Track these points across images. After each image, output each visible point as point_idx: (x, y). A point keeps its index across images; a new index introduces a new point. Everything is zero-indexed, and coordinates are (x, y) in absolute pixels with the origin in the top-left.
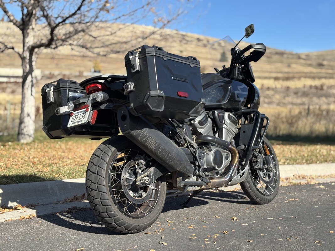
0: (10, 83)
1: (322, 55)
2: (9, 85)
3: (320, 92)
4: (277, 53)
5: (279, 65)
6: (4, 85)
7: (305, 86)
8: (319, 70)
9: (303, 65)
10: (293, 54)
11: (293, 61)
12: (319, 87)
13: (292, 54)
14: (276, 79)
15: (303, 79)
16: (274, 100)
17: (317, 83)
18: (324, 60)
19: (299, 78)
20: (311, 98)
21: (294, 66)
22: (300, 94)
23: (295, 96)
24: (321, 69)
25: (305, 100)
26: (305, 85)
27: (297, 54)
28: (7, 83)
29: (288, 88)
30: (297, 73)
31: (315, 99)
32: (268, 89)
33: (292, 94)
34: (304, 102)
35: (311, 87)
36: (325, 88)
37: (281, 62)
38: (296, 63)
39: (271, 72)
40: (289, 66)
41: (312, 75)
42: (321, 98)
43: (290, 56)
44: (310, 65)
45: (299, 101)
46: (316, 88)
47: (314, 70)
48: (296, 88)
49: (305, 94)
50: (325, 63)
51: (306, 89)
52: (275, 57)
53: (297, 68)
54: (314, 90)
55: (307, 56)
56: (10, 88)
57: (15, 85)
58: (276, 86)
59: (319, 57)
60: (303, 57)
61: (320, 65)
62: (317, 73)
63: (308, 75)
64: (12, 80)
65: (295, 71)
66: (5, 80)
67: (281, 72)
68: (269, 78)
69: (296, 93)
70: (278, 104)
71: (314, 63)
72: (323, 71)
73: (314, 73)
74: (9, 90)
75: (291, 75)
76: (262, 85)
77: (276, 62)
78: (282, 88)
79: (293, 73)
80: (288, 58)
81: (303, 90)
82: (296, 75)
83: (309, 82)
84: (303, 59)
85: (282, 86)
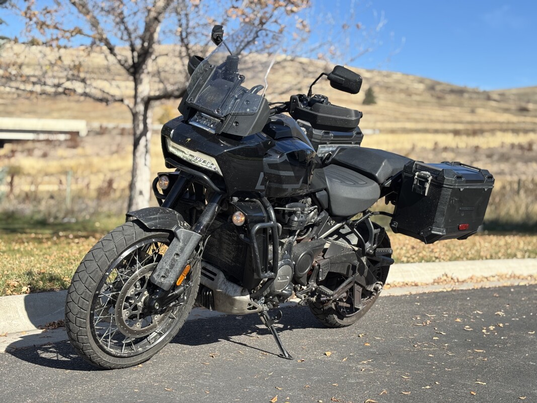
0: (39, 141)
1: (525, 94)
2: (38, 145)
3: (527, 154)
4: (453, 92)
5: (456, 110)
6: (29, 145)
7: (503, 145)
8: (522, 119)
9: (495, 110)
10: (478, 93)
11: (478, 103)
12: (526, 146)
14: (456, 133)
15: (499, 134)
17: (522, 139)
18: (528, 102)
19: (493, 131)
20: (514, 164)
21: (480, 111)
22: (495, 157)
23: (488, 160)
24: (525, 116)
25: (504, 166)
26: (503, 143)
27: (484, 92)
28: (33, 141)
29: (476, 148)
30: (487, 123)
31: (520, 166)
32: (446, 149)
33: (483, 157)
34: (503, 170)
35: (513, 146)
36: (535, 147)
37: (460, 105)
38: (484, 107)
39: (444, 122)
40: (473, 112)
41: (511, 126)
42: (529, 164)
43: (474, 96)
44: (506, 110)
45: (495, 168)
46: (521, 147)
47: (514, 119)
48: (489, 149)
49: (504, 158)
50: (531, 106)
51: (505, 150)
52: (450, 98)
53: (486, 114)
54: (518, 152)
55: (502, 95)
56: (39, 149)
57: (46, 144)
58: (457, 144)
59: (522, 96)
60: (496, 97)
61: (523, 110)
62: (519, 123)
63: (505, 126)
64: (42, 137)
65: (483, 119)
66: (30, 136)
67: (461, 122)
68: (444, 132)
69: (490, 156)
71: (513, 107)
72: (528, 119)
73: (513, 123)
74: (38, 153)
75: (477, 127)
76: (436, 144)
77: (451, 105)
78: (466, 147)
79: (480, 123)
80: (471, 98)
81: (501, 150)
82: (486, 127)
83: (510, 139)
84: (495, 100)
85: (466, 145)
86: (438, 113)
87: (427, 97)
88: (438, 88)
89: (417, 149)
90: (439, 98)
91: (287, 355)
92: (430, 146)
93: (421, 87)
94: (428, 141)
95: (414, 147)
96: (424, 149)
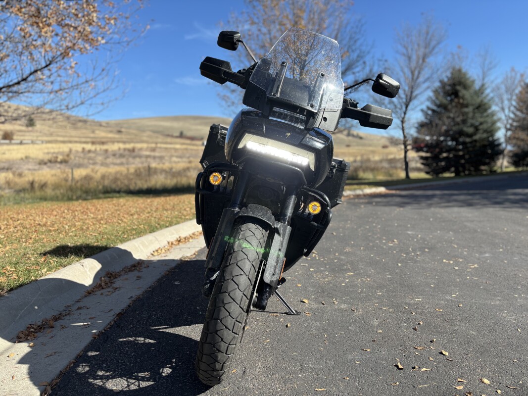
3: (133, 154)
4: (80, 121)
5: (84, 131)
7: (119, 149)
8: (122, 136)
9: (105, 131)
11: (96, 128)
12: (131, 150)
13: (93, 121)
14: (93, 143)
16: (98, 161)
17: (129, 146)
18: (121, 127)
20: (128, 159)
21: (97, 132)
22: (117, 156)
25: (124, 160)
27: (98, 122)
29: (106, 151)
31: (131, 160)
33: (111, 156)
35: (125, 149)
36: (136, 150)
37: (86, 128)
38: (99, 130)
40: (93, 132)
44: (111, 132)
45: (118, 161)
46: (129, 150)
48: (113, 151)
49: (122, 156)
50: (123, 130)
51: (121, 152)
52: (80, 124)
53: (101, 134)
54: (127, 153)
55: (107, 123)
58: (95, 149)
59: (117, 125)
60: (104, 124)
61: (119, 132)
63: (113, 140)
67: (91, 138)
68: (87, 143)
69: (114, 155)
70: (102, 164)
71: (114, 130)
72: (125, 136)
73: (118, 138)
77: (81, 128)
79: (101, 138)
80: (91, 125)
81: (119, 152)
82: (103, 140)
83: (122, 146)
84: (104, 126)
85: (101, 150)
86: (74, 133)
87: (66, 123)
88: (72, 119)
89: (73, 151)
90: (74, 124)
91: (294, 312)
92: (80, 149)
94: (78, 147)
95: (71, 151)
96: (77, 152)
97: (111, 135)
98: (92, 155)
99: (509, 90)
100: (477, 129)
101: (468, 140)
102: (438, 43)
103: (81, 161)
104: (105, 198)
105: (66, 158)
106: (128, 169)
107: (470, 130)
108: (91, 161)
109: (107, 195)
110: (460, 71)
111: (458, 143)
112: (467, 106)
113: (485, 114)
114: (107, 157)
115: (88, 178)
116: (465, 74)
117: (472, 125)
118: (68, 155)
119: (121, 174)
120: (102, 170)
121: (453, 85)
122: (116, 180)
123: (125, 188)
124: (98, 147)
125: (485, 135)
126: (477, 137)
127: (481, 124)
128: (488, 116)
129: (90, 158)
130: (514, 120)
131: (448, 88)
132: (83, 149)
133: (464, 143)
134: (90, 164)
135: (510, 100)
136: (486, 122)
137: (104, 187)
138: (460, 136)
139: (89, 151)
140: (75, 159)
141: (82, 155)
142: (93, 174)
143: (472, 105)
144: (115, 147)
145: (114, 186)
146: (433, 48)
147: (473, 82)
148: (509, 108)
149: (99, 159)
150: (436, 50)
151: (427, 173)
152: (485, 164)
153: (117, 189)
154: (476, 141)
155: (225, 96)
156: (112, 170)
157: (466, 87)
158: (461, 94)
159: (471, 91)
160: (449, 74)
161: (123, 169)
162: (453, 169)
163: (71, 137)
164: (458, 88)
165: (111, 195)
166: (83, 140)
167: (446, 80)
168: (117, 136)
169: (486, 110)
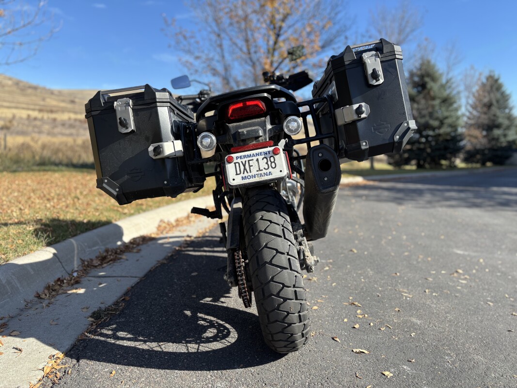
3: (84, 125)
4: (30, 87)
5: (34, 98)
7: (70, 119)
9: (56, 100)
10: (46, 90)
11: (47, 95)
13: (44, 89)
14: (40, 111)
16: (43, 130)
17: (81, 117)
18: (75, 97)
20: (78, 130)
21: (48, 100)
22: (67, 126)
23: (63, 127)
25: (73, 131)
27: (49, 90)
29: (55, 120)
30: (54, 107)
31: (82, 131)
33: (60, 126)
35: (76, 120)
37: (36, 96)
38: (50, 98)
40: (44, 99)
44: (63, 101)
45: (68, 131)
46: (81, 121)
48: (62, 120)
49: (71, 126)
50: (77, 100)
51: (71, 122)
52: (30, 91)
53: (52, 102)
54: (78, 123)
55: (60, 92)
59: (71, 94)
60: (56, 93)
61: (73, 102)
68: (34, 110)
69: (63, 125)
70: (49, 134)
80: (42, 92)
82: (54, 109)
84: (56, 95)
85: (48, 118)
86: (22, 99)
87: (14, 89)
88: (21, 84)
89: (17, 118)
90: (23, 90)
92: (25, 116)
93: (10, 83)
94: (23, 114)
95: (14, 117)
96: (21, 118)
97: (62, 105)
98: (38, 123)
99: (468, 88)
100: (442, 123)
101: (431, 133)
102: (413, 31)
103: (25, 128)
104: (39, 171)
105: (8, 124)
106: (75, 141)
107: (435, 123)
108: (36, 130)
109: (43, 168)
110: (429, 62)
111: (422, 136)
112: (433, 99)
113: (451, 108)
114: (55, 127)
115: (24, 147)
116: (434, 66)
117: (437, 119)
118: (11, 121)
119: (66, 145)
120: (44, 139)
121: (422, 77)
122: (57, 151)
123: (65, 161)
124: (46, 116)
125: (449, 130)
126: (442, 131)
127: (446, 118)
128: (452, 111)
129: (35, 126)
130: (469, 118)
131: (416, 79)
132: (29, 116)
133: (427, 137)
134: (35, 132)
135: (468, 97)
136: (450, 116)
137: (41, 158)
138: (425, 130)
139: (35, 119)
140: (18, 125)
141: (26, 122)
142: (32, 144)
143: (439, 98)
144: (65, 116)
145: (54, 158)
146: (407, 36)
147: (441, 75)
148: (466, 106)
149: (46, 127)
150: (410, 37)
151: (390, 164)
152: (445, 159)
153: (57, 161)
154: (439, 135)
155: (187, 62)
156: (57, 140)
157: (434, 79)
158: (428, 86)
159: (439, 84)
160: (417, 64)
161: (70, 140)
162: (414, 162)
163: (19, 103)
164: (427, 79)
165: (47, 168)
166: (32, 107)
167: (415, 71)
168: (70, 106)
169: (451, 104)
